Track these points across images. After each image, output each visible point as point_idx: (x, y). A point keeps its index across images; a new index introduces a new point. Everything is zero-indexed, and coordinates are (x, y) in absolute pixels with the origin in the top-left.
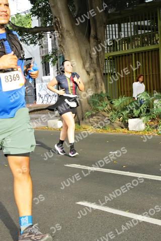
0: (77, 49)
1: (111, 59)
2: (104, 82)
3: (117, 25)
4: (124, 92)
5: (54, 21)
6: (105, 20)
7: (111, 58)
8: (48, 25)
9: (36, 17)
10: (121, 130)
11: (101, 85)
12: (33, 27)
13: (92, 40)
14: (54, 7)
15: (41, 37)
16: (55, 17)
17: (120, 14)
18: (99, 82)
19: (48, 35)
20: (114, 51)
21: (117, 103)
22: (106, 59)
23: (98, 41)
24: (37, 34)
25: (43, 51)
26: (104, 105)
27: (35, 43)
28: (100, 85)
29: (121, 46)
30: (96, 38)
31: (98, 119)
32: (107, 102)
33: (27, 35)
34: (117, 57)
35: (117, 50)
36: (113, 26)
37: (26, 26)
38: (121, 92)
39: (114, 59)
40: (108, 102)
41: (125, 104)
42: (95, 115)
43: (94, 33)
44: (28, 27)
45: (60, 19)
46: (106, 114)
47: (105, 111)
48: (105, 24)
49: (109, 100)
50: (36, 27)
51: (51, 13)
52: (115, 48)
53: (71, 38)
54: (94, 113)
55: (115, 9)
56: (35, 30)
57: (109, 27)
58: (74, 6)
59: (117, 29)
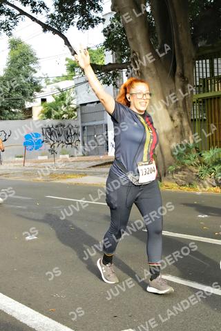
0: (159, 90)
1: (200, 102)
2: (192, 130)
3: (208, 61)
4: (216, 142)
5: (132, 56)
6: (193, 54)
7: (200, 100)
8: (125, 61)
9: (111, 51)
10: (212, 189)
11: (188, 133)
12: (106, 63)
13: (178, 79)
14: (132, 39)
15: (115, 75)
16: (134, 52)
17: (212, 47)
18: (186, 129)
19: (124, 73)
20: (204, 92)
21: (208, 156)
22: (194, 102)
23: (185, 80)
24: (111, 72)
25: (117, 92)
26: (192, 159)
27: (108, 84)
28: (186, 134)
29: (213, 85)
30: (182, 76)
31: (184, 174)
32: (195, 154)
33: (99, 73)
34: (207, 99)
35: (208, 91)
36: (204, 61)
37: (98, 62)
38: (213, 142)
39: (204, 102)
40: (197, 155)
41: (217, 157)
42: (180, 170)
43: (181, 71)
44: (100, 63)
45: (139, 54)
46: (193, 169)
47: (192, 165)
48: (193, 59)
49: (198, 151)
50: (110, 64)
51: (129, 46)
52: (206, 88)
53: (153, 77)
54: (179, 167)
55: (206, 41)
56: (108, 67)
57: (198, 63)
58: (157, 38)
59: (208, 66)
